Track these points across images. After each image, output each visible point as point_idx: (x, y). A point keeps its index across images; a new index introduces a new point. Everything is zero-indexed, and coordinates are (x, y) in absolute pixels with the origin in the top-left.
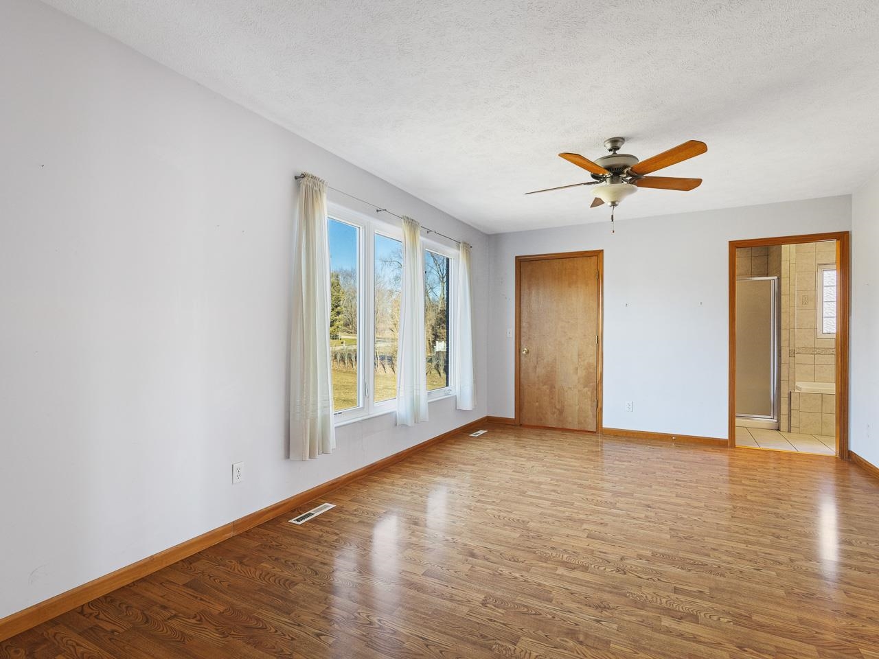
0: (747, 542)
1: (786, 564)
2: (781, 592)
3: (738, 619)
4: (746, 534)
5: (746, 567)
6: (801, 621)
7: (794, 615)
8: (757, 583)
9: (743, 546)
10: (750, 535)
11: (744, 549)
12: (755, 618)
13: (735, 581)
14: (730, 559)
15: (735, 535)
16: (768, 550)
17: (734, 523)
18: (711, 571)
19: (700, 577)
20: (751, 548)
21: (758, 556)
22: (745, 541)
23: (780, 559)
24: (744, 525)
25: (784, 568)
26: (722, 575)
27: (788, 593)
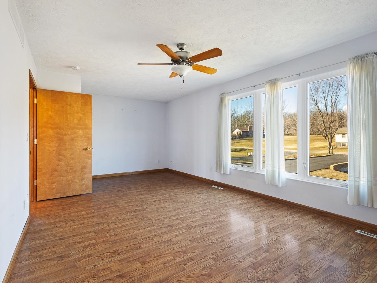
0: (124, 226)
1: (110, 223)
2: (110, 214)
3: (118, 206)
4: (126, 230)
5: (121, 217)
6: (105, 211)
7: (107, 211)
8: (116, 214)
9: (125, 224)
10: (125, 230)
11: (124, 223)
12: (115, 207)
13: (122, 212)
14: (126, 217)
15: (129, 228)
16: (117, 226)
17: (134, 234)
18: (129, 212)
19: (130, 210)
20: (122, 224)
21: (119, 222)
22: (125, 226)
23: (112, 224)
24: (130, 235)
25: (110, 222)
26: (125, 212)
27: (108, 215)
